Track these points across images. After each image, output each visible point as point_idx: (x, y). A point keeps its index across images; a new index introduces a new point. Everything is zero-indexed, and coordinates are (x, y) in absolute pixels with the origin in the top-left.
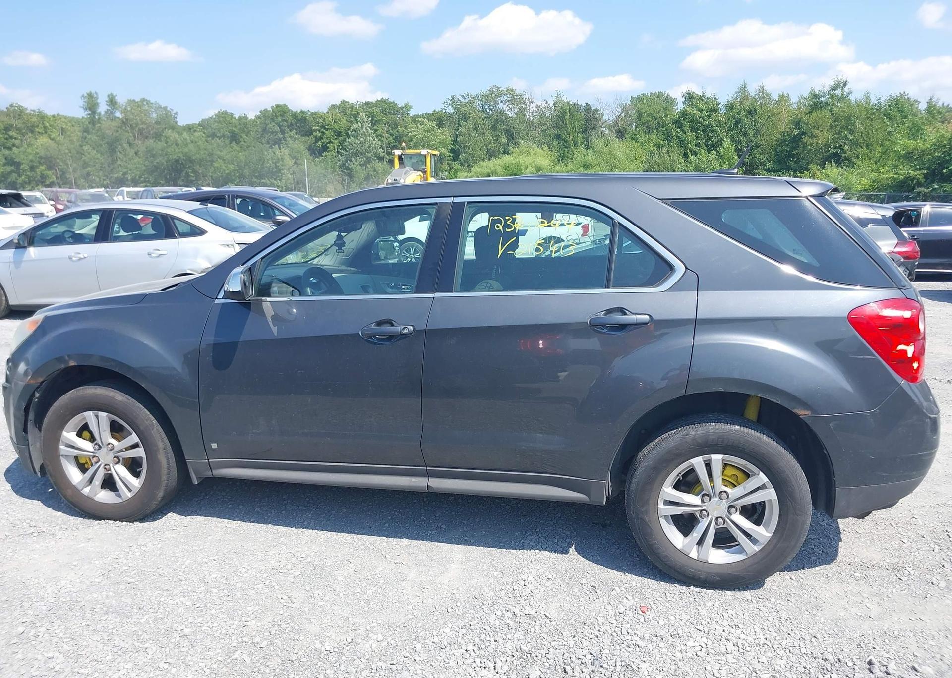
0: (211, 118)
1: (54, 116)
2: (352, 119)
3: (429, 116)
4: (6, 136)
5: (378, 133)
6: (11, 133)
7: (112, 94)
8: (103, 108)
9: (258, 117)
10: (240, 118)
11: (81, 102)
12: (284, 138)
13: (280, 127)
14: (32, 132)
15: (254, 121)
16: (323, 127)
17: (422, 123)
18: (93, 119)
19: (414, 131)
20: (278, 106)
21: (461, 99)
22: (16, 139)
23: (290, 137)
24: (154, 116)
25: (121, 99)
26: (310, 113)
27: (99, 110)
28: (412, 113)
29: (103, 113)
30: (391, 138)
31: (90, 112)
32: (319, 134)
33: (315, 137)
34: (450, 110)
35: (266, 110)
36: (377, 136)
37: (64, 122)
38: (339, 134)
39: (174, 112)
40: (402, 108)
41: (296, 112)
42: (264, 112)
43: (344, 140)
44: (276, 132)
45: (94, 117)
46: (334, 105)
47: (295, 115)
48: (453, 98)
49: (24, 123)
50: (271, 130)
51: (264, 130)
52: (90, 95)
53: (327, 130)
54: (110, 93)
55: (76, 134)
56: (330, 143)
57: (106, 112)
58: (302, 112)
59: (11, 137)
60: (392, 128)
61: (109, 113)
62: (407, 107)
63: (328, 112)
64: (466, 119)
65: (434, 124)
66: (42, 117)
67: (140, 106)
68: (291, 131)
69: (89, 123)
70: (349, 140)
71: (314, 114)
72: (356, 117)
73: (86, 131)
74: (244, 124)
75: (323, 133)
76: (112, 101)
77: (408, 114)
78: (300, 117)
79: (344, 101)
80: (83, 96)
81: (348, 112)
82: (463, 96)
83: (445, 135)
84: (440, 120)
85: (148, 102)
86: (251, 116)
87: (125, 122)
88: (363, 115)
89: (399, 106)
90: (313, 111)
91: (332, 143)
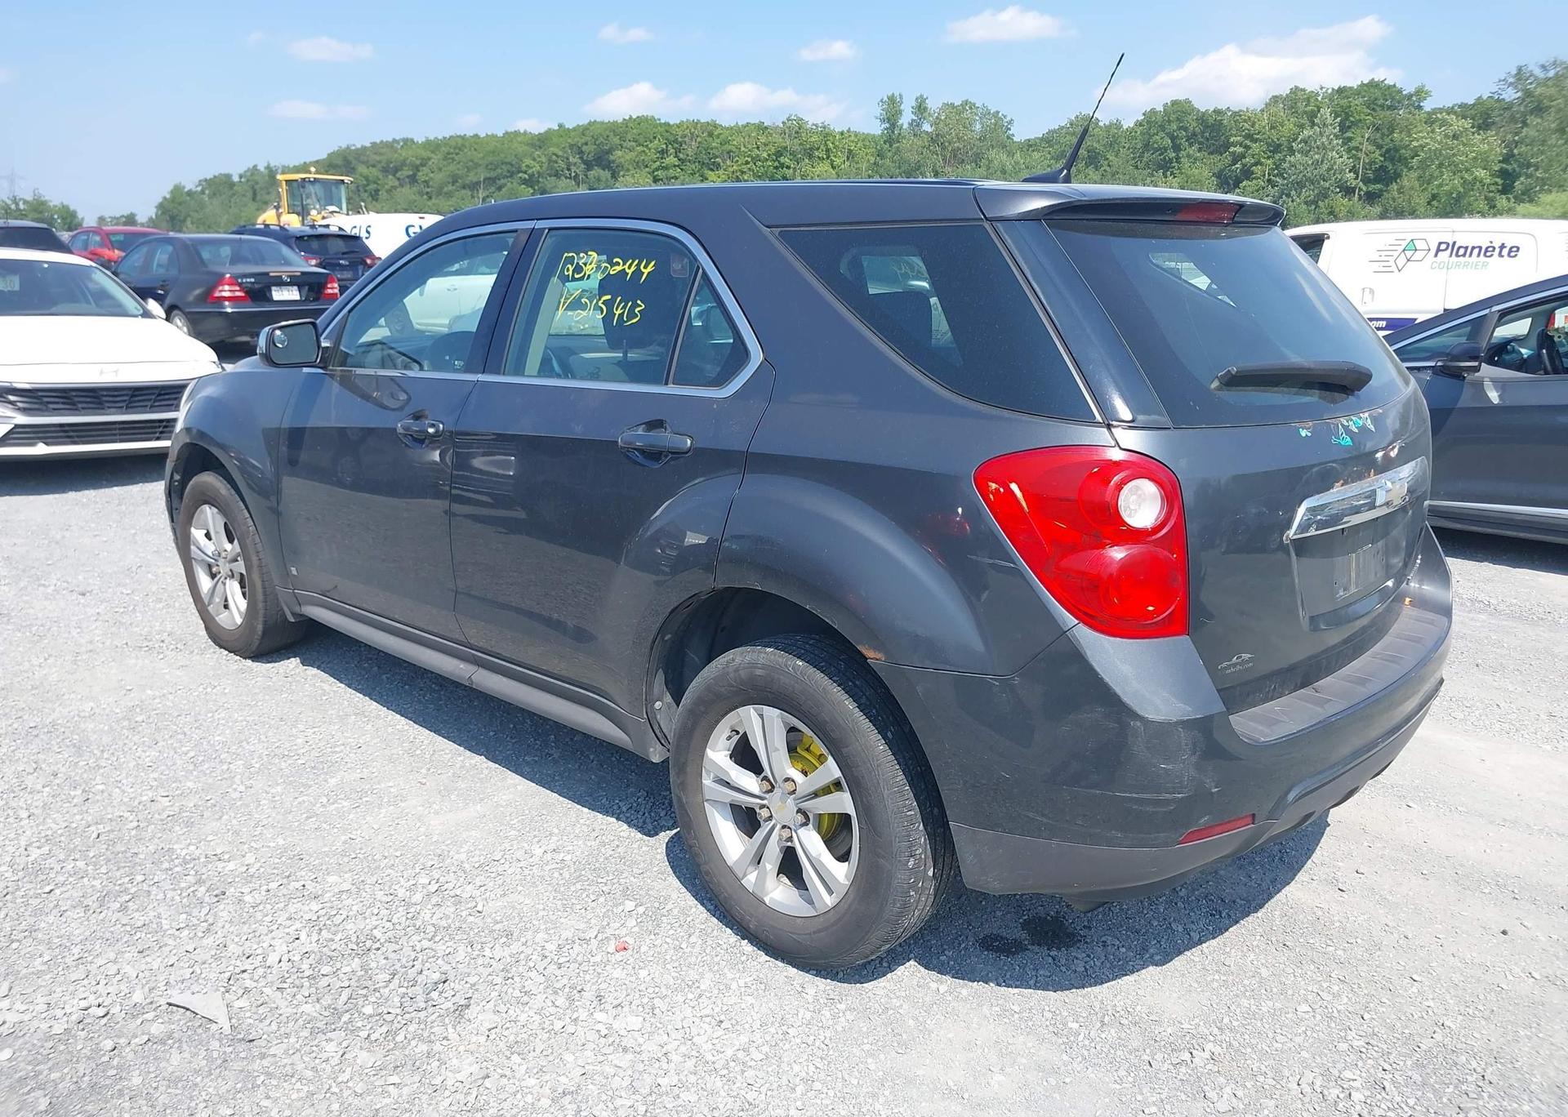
0: (1062, 128)
1: (842, 133)
2: (1305, 120)
3: (1463, 111)
4: (776, 164)
5: (1353, 144)
6: (782, 159)
7: (921, 96)
8: (906, 119)
9: (1139, 124)
10: (1108, 128)
11: (878, 111)
12: (1178, 159)
13: (1173, 138)
14: (811, 157)
15: (1131, 131)
16: (1249, 137)
17: (1444, 123)
18: (892, 136)
19: (1424, 139)
20: (1174, 103)
21: (1538, 73)
22: (788, 167)
23: (1189, 156)
24: (978, 127)
25: (933, 105)
26: (1229, 114)
27: (901, 122)
28: (1428, 105)
29: (905, 126)
30: (1378, 152)
31: (888, 125)
32: (1239, 149)
33: (1234, 153)
34: (1510, 95)
35: (1153, 111)
36: (1349, 151)
37: (853, 142)
38: (1276, 148)
39: (1008, 119)
40: (1410, 96)
41: (1204, 114)
42: (1150, 116)
43: (1284, 160)
44: (1166, 149)
45: (893, 132)
46: (1276, 97)
47: (1202, 118)
48: (1520, 69)
49: (801, 144)
50: (1156, 146)
51: (1146, 146)
52: (892, 99)
53: (1256, 141)
54: (919, 95)
55: (867, 158)
56: (1256, 164)
57: (911, 124)
58: (1217, 112)
59: (782, 166)
60: (1383, 134)
61: (915, 125)
62: (1421, 93)
63: (1262, 111)
64: (1539, 110)
65: (1468, 123)
66: (826, 134)
67: (959, 112)
68: (1191, 145)
69: (885, 142)
70: (1292, 159)
71: (1235, 114)
72: (1312, 116)
73: (880, 155)
74: (1114, 136)
75: (1247, 147)
76: (921, 108)
77: (1420, 108)
78: (1211, 121)
79: (1296, 87)
80: (882, 101)
81: (1301, 106)
82: (1543, 67)
83: (1490, 144)
84: (1483, 116)
85: (973, 106)
86: (1128, 123)
87: (935, 139)
88: (1326, 113)
89: (1404, 93)
90: (1237, 110)
91: (1261, 164)
